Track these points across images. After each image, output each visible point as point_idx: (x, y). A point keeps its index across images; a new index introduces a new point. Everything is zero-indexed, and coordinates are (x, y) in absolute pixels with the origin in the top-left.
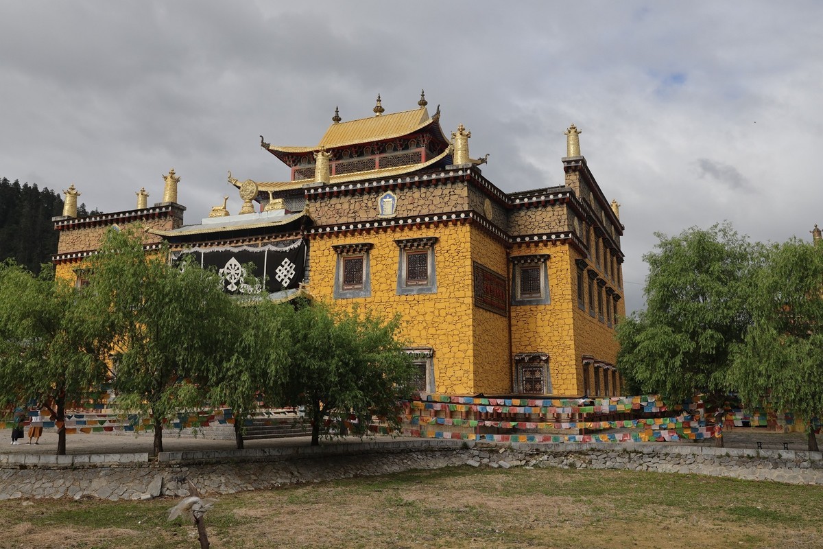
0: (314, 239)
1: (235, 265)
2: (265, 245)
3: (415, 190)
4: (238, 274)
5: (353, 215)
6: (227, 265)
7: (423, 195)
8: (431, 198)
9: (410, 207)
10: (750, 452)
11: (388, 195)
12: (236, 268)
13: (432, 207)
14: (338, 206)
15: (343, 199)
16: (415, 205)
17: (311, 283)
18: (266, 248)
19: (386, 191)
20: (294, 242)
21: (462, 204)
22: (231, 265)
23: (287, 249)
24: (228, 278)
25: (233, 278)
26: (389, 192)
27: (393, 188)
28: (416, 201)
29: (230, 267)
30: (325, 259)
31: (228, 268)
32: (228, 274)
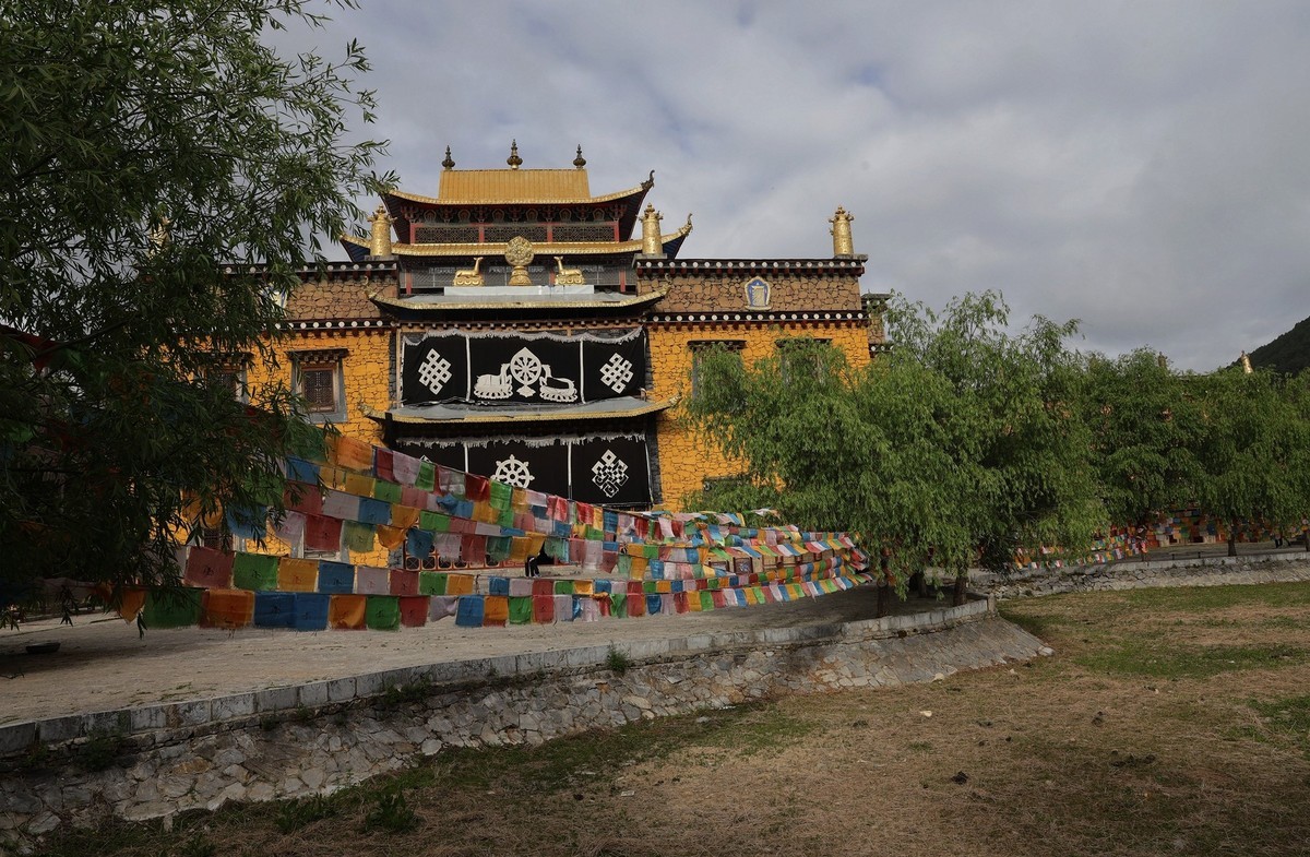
0: (655, 330)
1: (529, 360)
2: (579, 332)
3: (793, 279)
4: (535, 373)
5: (710, 302)
6: (516, 358)
7: (805, 287)
8: (815, 291)
9: (789, 299)
10: (1197, 562)
11: (758, 281)
12: (531, 363)
13: (817, 303)
14: (687, 289)
15: (691, 280)
16: (796, 297)
17: (656, 389)
18: (581, 338)
19: (754, 276)
20: (625, 332)
21: (854, 303)
22: (522, 359)
23: (618, 340)
24: (518, 377)
25: (526, 377)
26: (758, 278)
27: (764, 273)
28: (796, 292)
29: (520, 362)
30: (674, 357)
31: (516, 363)
32: (517, 371)
